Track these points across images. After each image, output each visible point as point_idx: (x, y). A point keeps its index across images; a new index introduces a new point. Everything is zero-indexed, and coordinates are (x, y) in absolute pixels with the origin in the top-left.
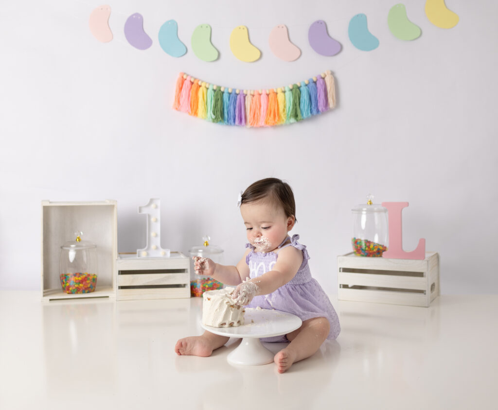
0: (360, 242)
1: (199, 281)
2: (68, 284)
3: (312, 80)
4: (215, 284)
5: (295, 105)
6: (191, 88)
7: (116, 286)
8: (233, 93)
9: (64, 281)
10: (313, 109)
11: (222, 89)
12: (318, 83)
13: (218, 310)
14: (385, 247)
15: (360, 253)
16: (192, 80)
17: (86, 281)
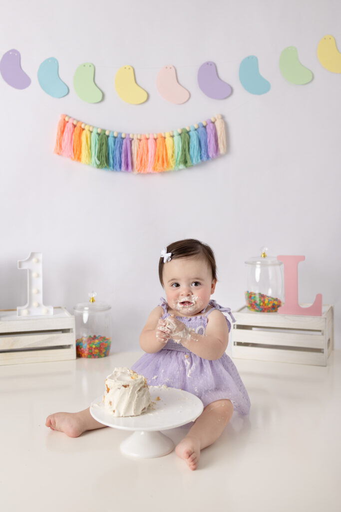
0: (255, 297)
1: (84, 339)
3: (202, 124)
4: (102, 344)
5: (184, 150)
6: (74, 131)
8: (119, 137)
10: (203, 155)
11: (107, 133)
12: (207, 127)
14: (280, 302)
15: (254, 308)
16: (75, 123)
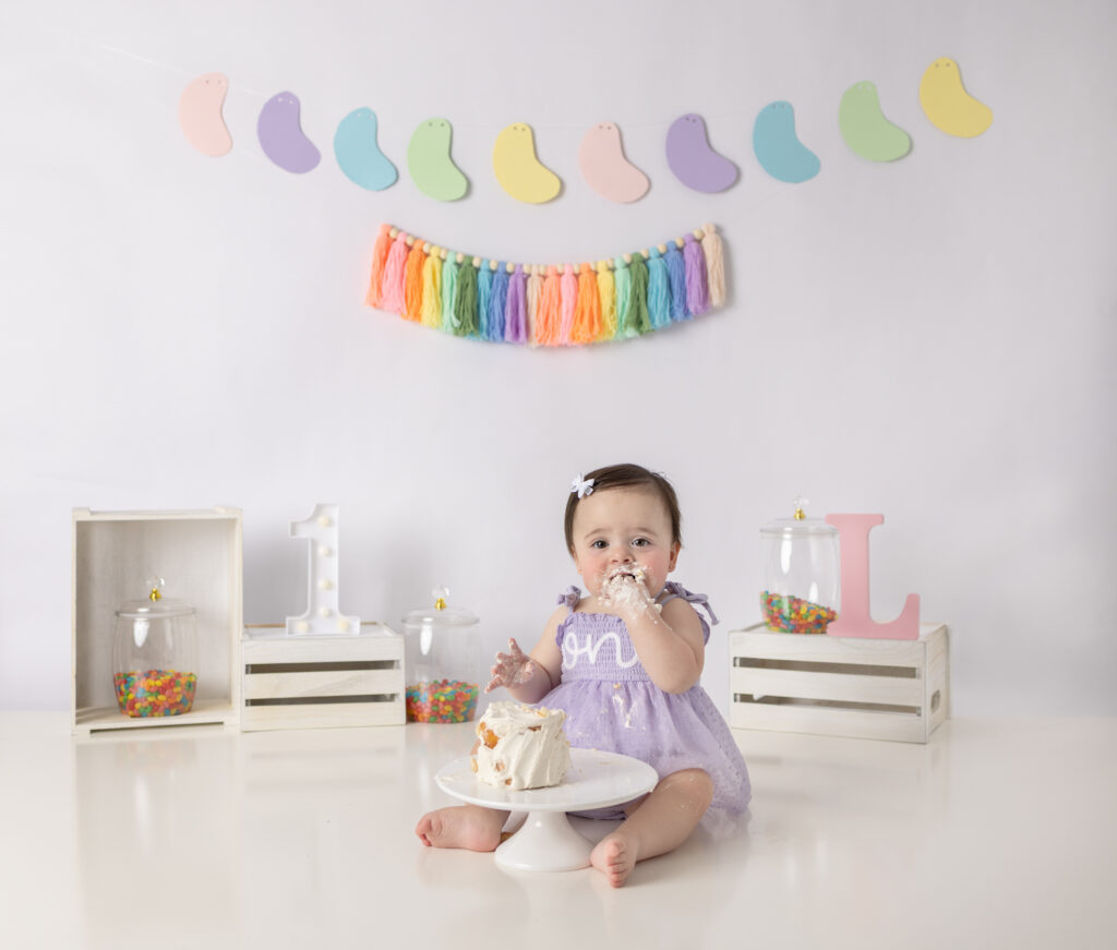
0: (779, 601)
1: (423, 686)
2: (131, 696)
3: (674, 243)
4: (460, 694)
5: (636, 298)
6: (407, 258)
7: (239, 698)
8: (500, 270)
9: (123, 688)
10: (676, 308)
11: (476, 263)
12: (685, 250)
14: (833, 613)
15: (778, 625)
16: (410, 242)
17: (172, 687)
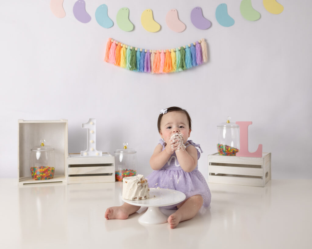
0: (222, 147)
1: (120, 171)
2: (35, 174)
3: (193, 44)
4: (131, 173)
5: (182, 60)
6: (116, 48)
7: (67, 174)
8: (143, 51)
9: (33, 171)
10: (193, 62)
11: (136, 49)
12: (196, 46)
13: (132, 189)
14: (238, 150)
15: (222, 153)
16: (117, 43)
17: (47, 171)
